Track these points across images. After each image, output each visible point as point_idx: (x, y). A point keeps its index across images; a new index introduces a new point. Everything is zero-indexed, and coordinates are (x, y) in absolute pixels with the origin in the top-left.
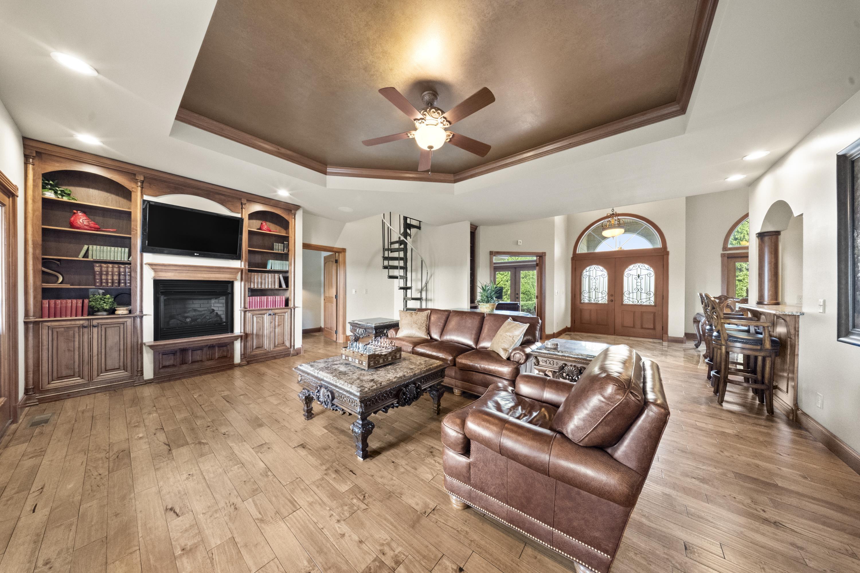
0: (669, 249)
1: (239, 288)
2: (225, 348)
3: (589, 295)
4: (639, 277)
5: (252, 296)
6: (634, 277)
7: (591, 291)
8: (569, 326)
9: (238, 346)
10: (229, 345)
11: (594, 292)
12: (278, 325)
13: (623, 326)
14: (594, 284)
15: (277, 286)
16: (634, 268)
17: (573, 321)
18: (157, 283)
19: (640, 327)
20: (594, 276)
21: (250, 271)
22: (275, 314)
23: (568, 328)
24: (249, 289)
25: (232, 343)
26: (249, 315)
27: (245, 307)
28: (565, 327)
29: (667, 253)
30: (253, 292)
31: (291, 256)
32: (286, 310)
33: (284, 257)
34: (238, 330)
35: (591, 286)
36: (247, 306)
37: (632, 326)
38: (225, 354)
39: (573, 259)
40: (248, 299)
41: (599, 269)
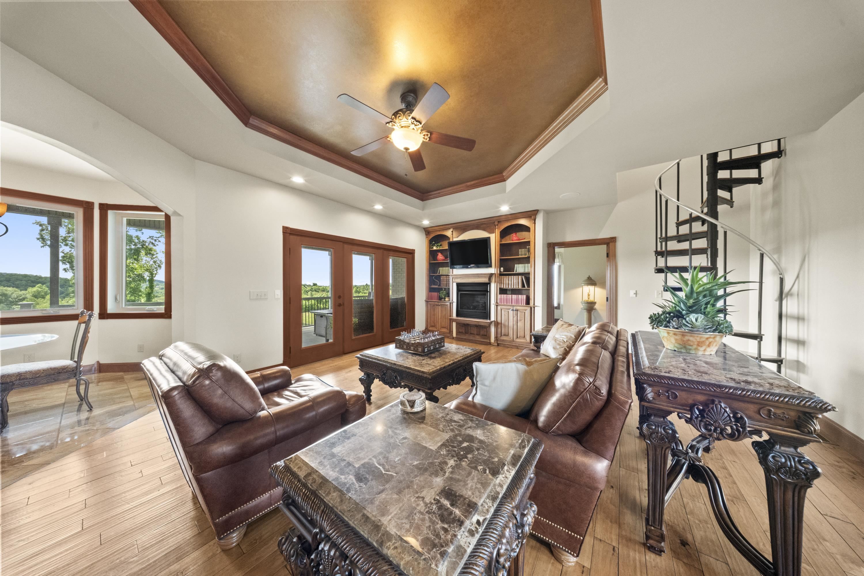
1: (493, 288)
2: (485, 329)
5: (502, 294)
9: (493, 329)
10: (487, 328)
12: (520, 320)
15: (520, 287)
18: (458, 285)
21: (501, 275)
22: (517, 310)
24: (500, 289)
25: (489, 326)
26: (499, 308)
27: (497, 303)
30: (503, 291)
31: (532, 260)
32: (526, 308)
33: (526, 260)
34: (493, 318)
36: (498, 301)
38: (485, 334)
40: (499, 296)
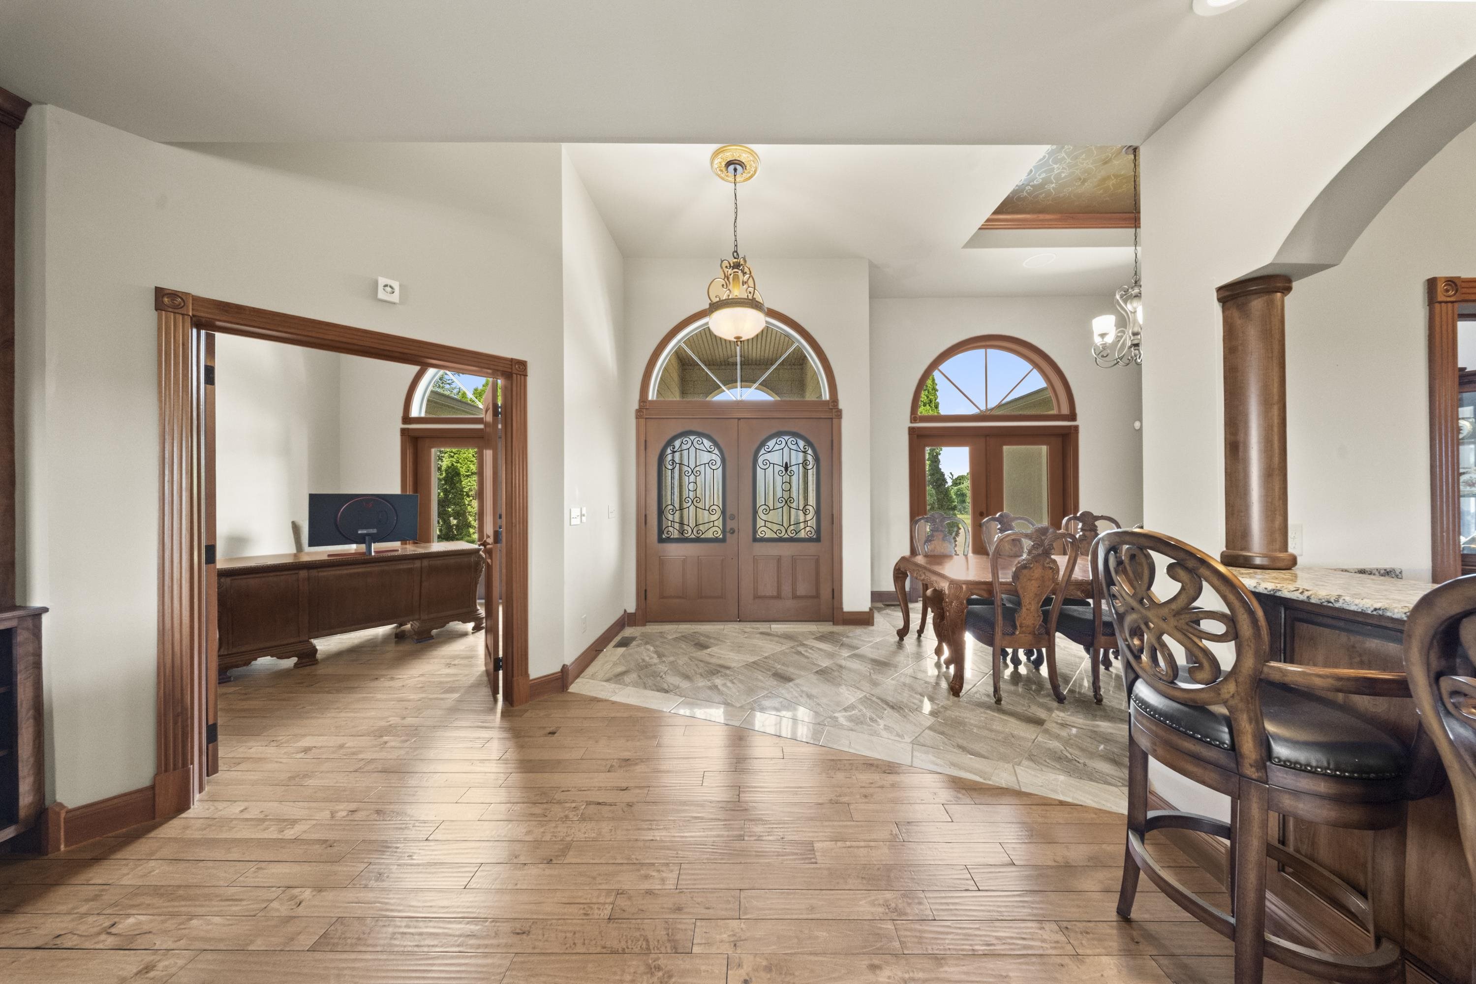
0: (842, 405)
3: (682, 517)
4: (786, 468)
6: (777, 468)
7: (685, 505)
8: (632, 609)
11: (692, 508)
13: (756, 597)
14: (691, 487)
16: (777, 447)
17: (643, 594)
19: (790, 595)
20: (692, 466)
23: (630, 615)
28: (620, 613)
29: (839, 414)
35: (685, 495)
37: (775, 594)
39: (639, 414)
41: (702, 447)
